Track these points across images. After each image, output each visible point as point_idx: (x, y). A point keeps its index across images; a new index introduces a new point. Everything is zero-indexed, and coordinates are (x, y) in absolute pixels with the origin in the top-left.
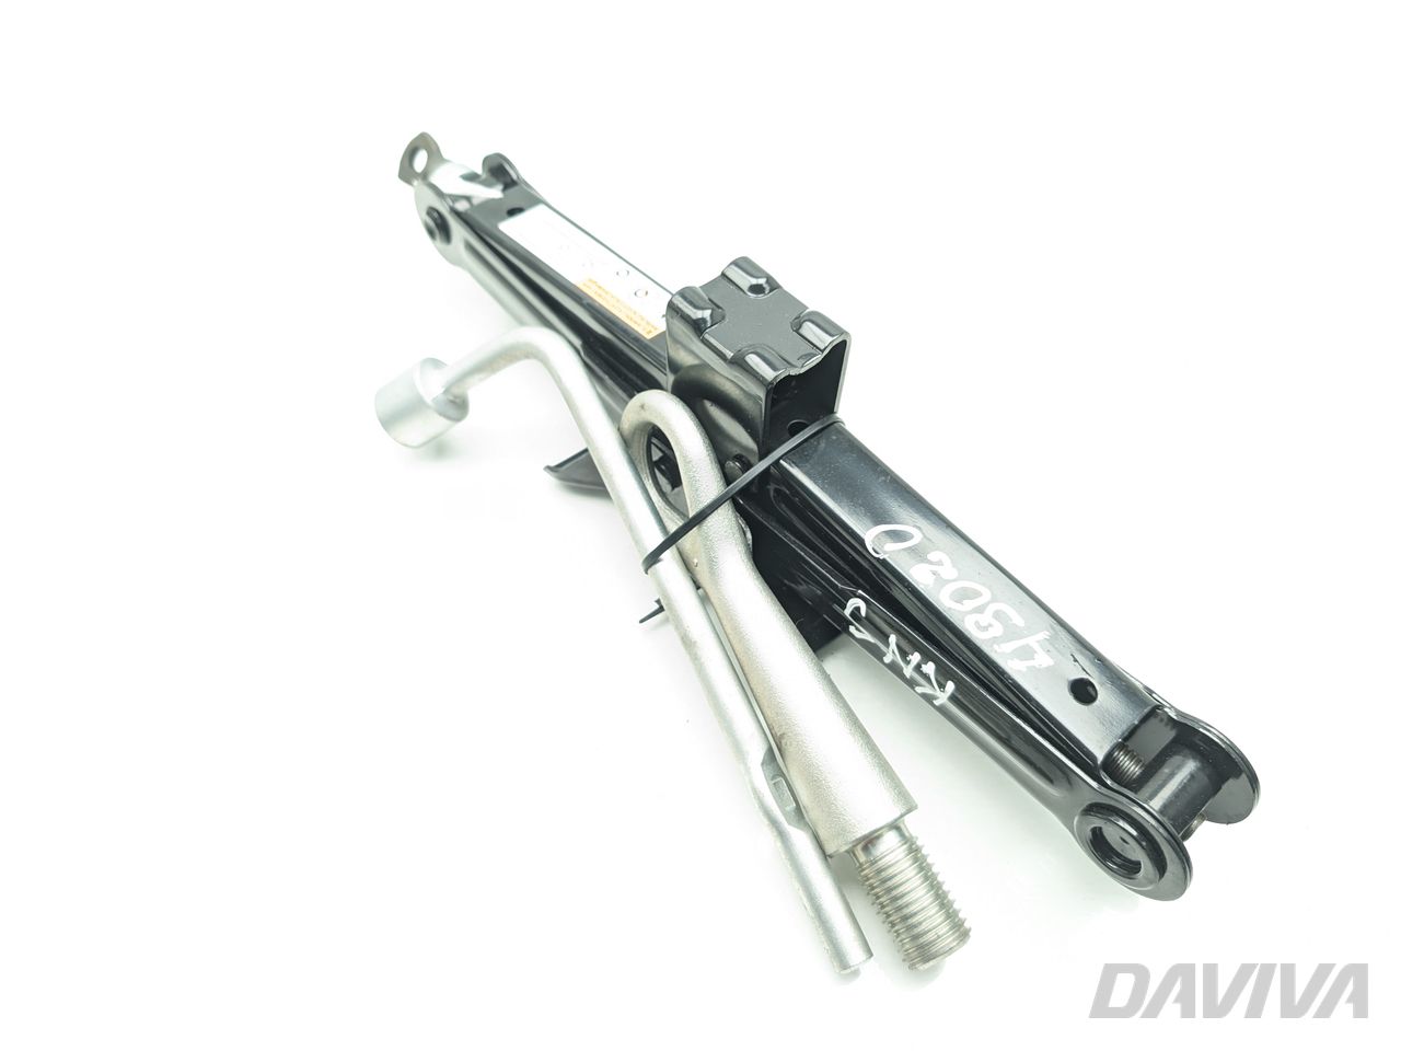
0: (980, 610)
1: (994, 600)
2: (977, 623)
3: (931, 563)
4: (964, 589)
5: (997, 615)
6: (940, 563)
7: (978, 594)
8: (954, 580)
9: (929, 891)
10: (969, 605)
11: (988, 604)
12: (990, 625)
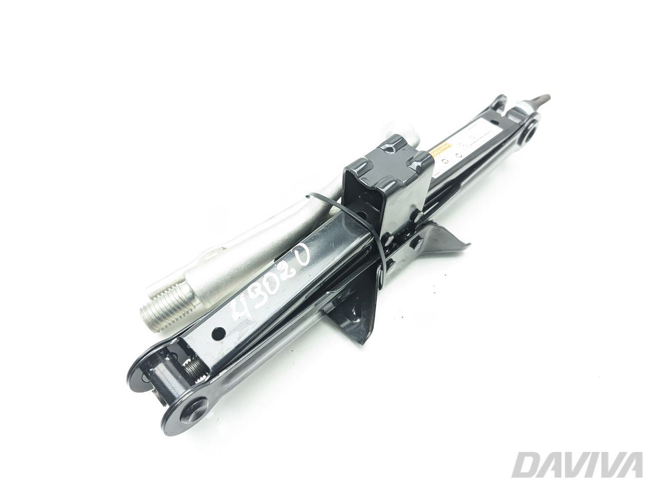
0: (263, 289)
1: (269, 296)
2: (256, 287)
3: (289, 270)
4: (275, 283)
5: (261, 297)
6: (289, 273)
7: (272, 288)
8: (280, 279)
9: (167, 310)
10: (266, 285)
11: (267, 293)
12: (255, 293)
